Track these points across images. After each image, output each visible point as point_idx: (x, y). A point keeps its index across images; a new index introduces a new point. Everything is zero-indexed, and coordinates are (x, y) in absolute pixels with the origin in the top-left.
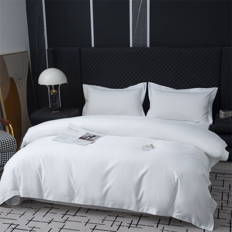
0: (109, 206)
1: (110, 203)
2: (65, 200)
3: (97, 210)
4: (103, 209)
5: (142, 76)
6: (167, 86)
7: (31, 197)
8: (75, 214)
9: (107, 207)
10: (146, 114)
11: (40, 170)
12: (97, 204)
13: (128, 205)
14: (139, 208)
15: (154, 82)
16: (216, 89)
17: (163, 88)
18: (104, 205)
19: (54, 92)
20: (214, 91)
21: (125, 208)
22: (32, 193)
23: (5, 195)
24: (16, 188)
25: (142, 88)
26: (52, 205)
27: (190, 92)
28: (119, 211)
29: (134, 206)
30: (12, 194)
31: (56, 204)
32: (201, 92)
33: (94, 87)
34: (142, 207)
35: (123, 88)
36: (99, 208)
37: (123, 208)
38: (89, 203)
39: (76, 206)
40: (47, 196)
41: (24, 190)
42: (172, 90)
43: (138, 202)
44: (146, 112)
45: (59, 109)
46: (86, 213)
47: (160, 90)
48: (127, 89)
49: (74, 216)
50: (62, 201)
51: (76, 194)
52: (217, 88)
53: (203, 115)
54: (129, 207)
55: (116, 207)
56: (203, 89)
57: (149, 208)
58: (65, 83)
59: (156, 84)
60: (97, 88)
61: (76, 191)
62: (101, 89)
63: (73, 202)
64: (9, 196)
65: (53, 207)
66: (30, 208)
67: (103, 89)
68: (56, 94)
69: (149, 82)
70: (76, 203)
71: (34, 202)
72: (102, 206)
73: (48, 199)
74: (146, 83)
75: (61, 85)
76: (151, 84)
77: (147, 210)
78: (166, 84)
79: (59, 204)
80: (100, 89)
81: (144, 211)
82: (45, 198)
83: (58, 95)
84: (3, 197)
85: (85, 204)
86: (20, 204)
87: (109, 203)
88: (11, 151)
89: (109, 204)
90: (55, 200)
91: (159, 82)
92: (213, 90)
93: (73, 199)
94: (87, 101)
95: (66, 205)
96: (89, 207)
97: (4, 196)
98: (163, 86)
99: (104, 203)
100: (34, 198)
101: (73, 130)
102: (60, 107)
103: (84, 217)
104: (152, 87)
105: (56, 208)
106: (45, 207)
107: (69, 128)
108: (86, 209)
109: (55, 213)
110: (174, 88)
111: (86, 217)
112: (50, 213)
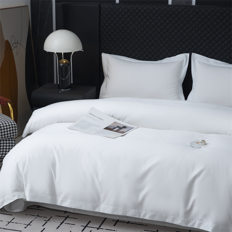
0: (147, 217)
1: (148, 214)
2: (86, 207)
3: (128, 222)
4: (136, 221)
5: (184, 45)
6: (217, 60)
8: (100, 226)
9: (143, 218)
11: (54, 166)
12: (131, 213)
13: (173, 217)
14: (188, 222)
15: (200, 53)
17: (212, 61)
18: (140, 216)
19: (64, 62)
21: (169, 220)
24: (20, 188)
25: (183, 61)
26: (66, 213)
28: (159, 224)
29: (181, 219)
30: (15, 196)
31: (72, 212)
33: (117, 58)
34: (193, 221)
35: (157, 60)
36: (131, 220)
37: (165, 220)
38: (120, 213)
39: (100, 216)
40: (62, 201)
41: (31, 191)
42: (225, 64)
43: (188, 213)
45: (70, 87)
46: (114, 225)
47: (208, 64)
48: (161, 62)
49: (98, 229)
51: (102, 200)
54: (174, 219)
55: (156, 219)
57: (202, 223)
58: (80, 51)
59: (203, 55)
60: (121, 59)
61: (102, 196)
62: (127, 61)
63: (97, 210)
64: (11, 200)
65: (68, 216)
66: (38, 216)
67: (129, 61)
68: (67, 66)
69: (194, 52)
70: (101, 212)
71: (43, 209)
72: (137, 217)
74: (188, 54)
75: (75, 53)
76: (195, 56)
77: (200, 224)
78: (216, 56)
79: (77, 212)
80: (125, 60)
81: (196, 226)
82: (59, 204)
83: (70, 66)
84: (2, 200)
85: (114, 214)
86: (24, 211)
87: (147, 213)
88: (10, 139)
89: (146, 215)
90: (73, 207)
91: (206, 54)
93: (97, 206)
94: (108, 76)
95: (85, 213)
96: (117, 218)
97: (4, 199)
98: (212, 58)
99: (140, 214)
101: (96, 117)
102: (72, 83)
103: (112, 230)
104: (196, 60)
105: (73, 218)
106: (58, 216)
107: (90, 113)
108: (113, 221)
109: (72, 224)
110: (226, 62)
111: (115, 231)
112: (66, 223)
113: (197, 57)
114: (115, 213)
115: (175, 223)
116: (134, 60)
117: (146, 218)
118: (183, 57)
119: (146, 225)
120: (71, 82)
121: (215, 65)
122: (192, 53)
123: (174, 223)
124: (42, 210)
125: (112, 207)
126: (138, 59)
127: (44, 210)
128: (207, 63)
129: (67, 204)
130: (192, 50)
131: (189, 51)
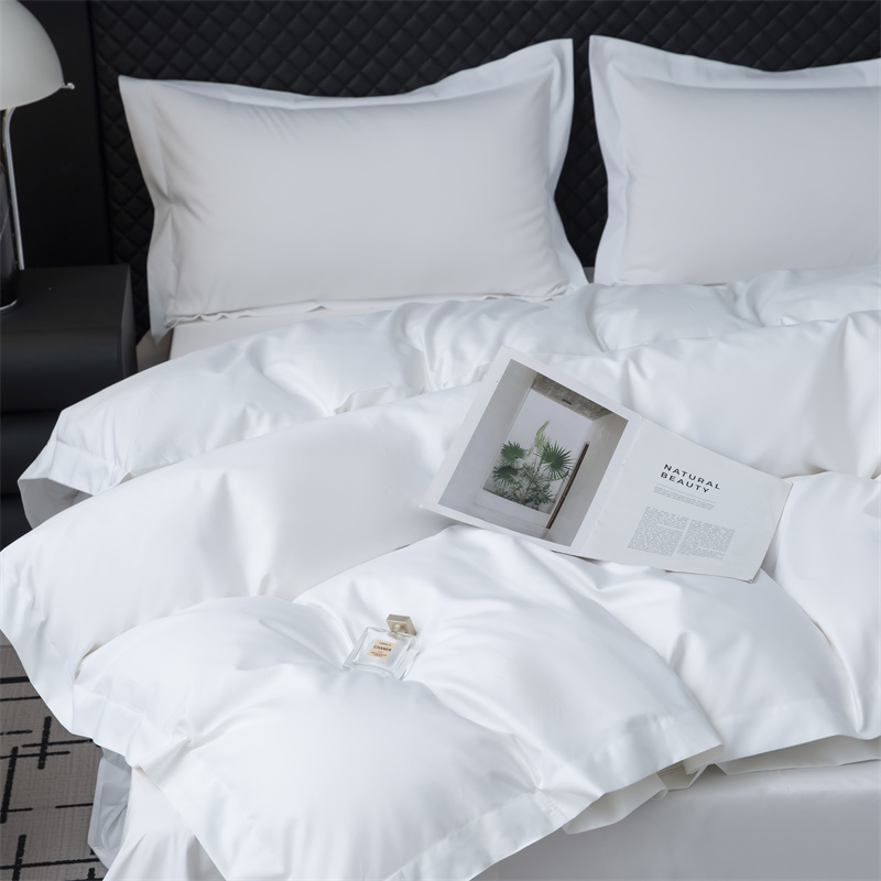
6: (706, 57)
15: (622, 33)
17: (687, 67)
27: (870, 83)
33: (203, 97)
35: (408, 90)
45: (15, 287)
47: (672, 85)
59: (638, 41)
74: (567, 45)
78: (702, 39)
80: (252, 106)
94: (178, 200)
102: (22, 267)
104: (611, 69)
110: (751, 65)
113: (613, 56)
116: (296, 101)
118: (547, 60)
120: (18, 266)
122: (592, 37)
128: (664, 77)
130: (582, 19)
131: (573, 29)
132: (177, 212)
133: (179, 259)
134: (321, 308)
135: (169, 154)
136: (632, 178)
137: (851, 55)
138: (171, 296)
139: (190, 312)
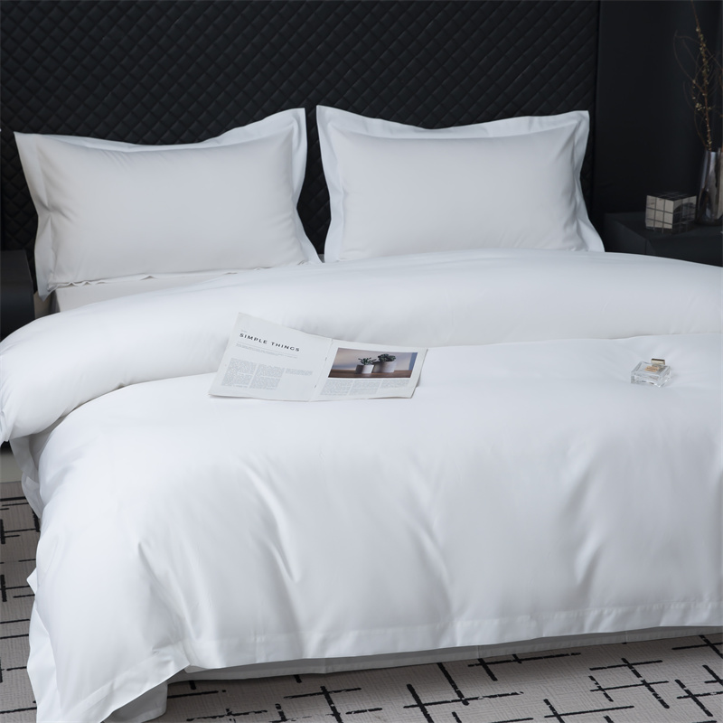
0: (605, 627)
1: (609, 614)
2: (411, 640)
5: (285, 84)
6: (389, 120)
7: (258, 662)
8: (459, 693)
9: (594, 632)
10: (320, 250)
11: (270, 525)
12: (555, 626)
13: (683, 605)
16: (583, 117)
17: (377, 125)
18: (582, 627)
20: (580, 123)
22: (258, 640)
23: (118, 681)
25: (292, 132)
27: (491, 135)
29: (710, 606)
32: (532, 131)
33: (70, 144)
35: (200, 140)
44: (319, 243)
47: (367, 136)
48: (222, 145)
49: (464, 702)
50: (401, 648)
52: (586, 114)
53: (566, 225)
54: (686, 612)
55: (635, 623)
56: (536, 119)
59: (346, 109)
63: (444, 644)
64: (145, 681)
65: (324, 688)
66: (229, 714)
70: (458, 645)
71: (219, 688)
73: (332, 653)
74: (301, 112)
76: (326, 113)
78: (386, 109)
79: (338, 668)
80: (103, 150)
84: (103, 690)
87: (606, 612)
89: (603, 621)
92: (575, 122)
93: (443, 631)
94: (56, 209)
96: (477, 655)
97: (112, 686)
98: (374, 117)
99: (581, 621)
100: (270, 661)
101: (269, 343)
103: (508, 695)
104: (330, 126)
105: (348, 690)
106: (293, 697)
107: (242, 335)
108: (470, 666)
109: (370, 710)
110: (417, 126)
111: (516, 694)
112: (351, 713)
113: (330, 118)
114: (508, 639)
115: (689, 623)
116: (129, 147)
117: (601, 630)
118: (289, 121)
119: (573, 654)
121: (388, 135)
122: (318, 107)
123: (687, 625)
124: (216, 692)
125: (496, 622)
126: (135, 142)
127: (224, 691)
128: (363, 132)
129: (345, 647)
130: (310, 96)
131: (305, 101)
132: (54, 217)
133: (56, 248)
134: (150, 277)
135: (48, 179)
136: (346, 194)
137: (478, 119)
138: (51, 271)
139: (64, 281)
